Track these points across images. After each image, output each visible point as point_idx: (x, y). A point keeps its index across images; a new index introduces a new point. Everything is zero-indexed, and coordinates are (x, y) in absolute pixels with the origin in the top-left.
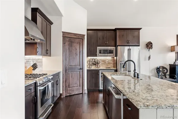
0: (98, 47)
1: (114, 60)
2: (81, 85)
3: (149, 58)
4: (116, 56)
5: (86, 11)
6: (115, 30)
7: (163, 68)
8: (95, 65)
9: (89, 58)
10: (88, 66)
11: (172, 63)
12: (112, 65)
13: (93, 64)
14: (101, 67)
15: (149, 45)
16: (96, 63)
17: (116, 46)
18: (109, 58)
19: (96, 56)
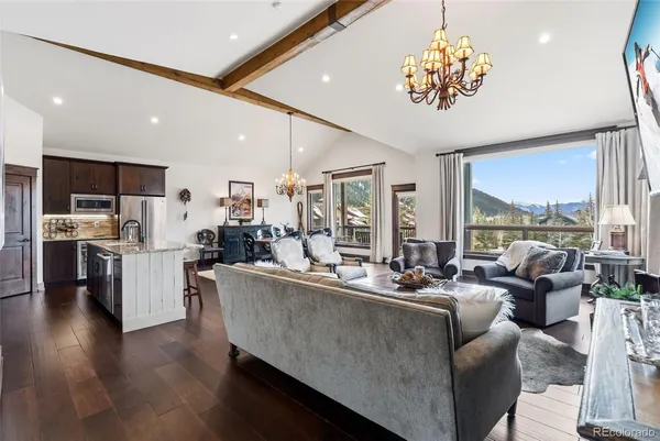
0: (73, 196)
1: (113, 221)
2: (27, 275)
3: (186, 216)
4: (118, 212)
5: (42, 118)
6: (115, 165)
7: (209, 232)
8: (66, 231)
9: (48, 216)
10: (47, 235)
12: (109, 231)
13: (61, 230)
14: (82, 235)
15: (185, 196)
16: (67, 228)
17: (116, 193)
18: (101, 217)
19: (69, 212)
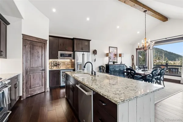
0: (59, 52)
1: (72, 62)
2: (44, 84)
3: (95, 60)
4: (74, 58)
5: (49, 20)
6: (73, 39)
7: (103, 67)
8: (57, 66)
9: (51, 60)
10: (50, 67)
11: (107, 64)
12: (70, 66)
13: (55, 65)
14: (62, 68)
15: (95, 52)
16: (57, 65)
17: (74, 51)
18: (68, 60)
19: (57, 58)
